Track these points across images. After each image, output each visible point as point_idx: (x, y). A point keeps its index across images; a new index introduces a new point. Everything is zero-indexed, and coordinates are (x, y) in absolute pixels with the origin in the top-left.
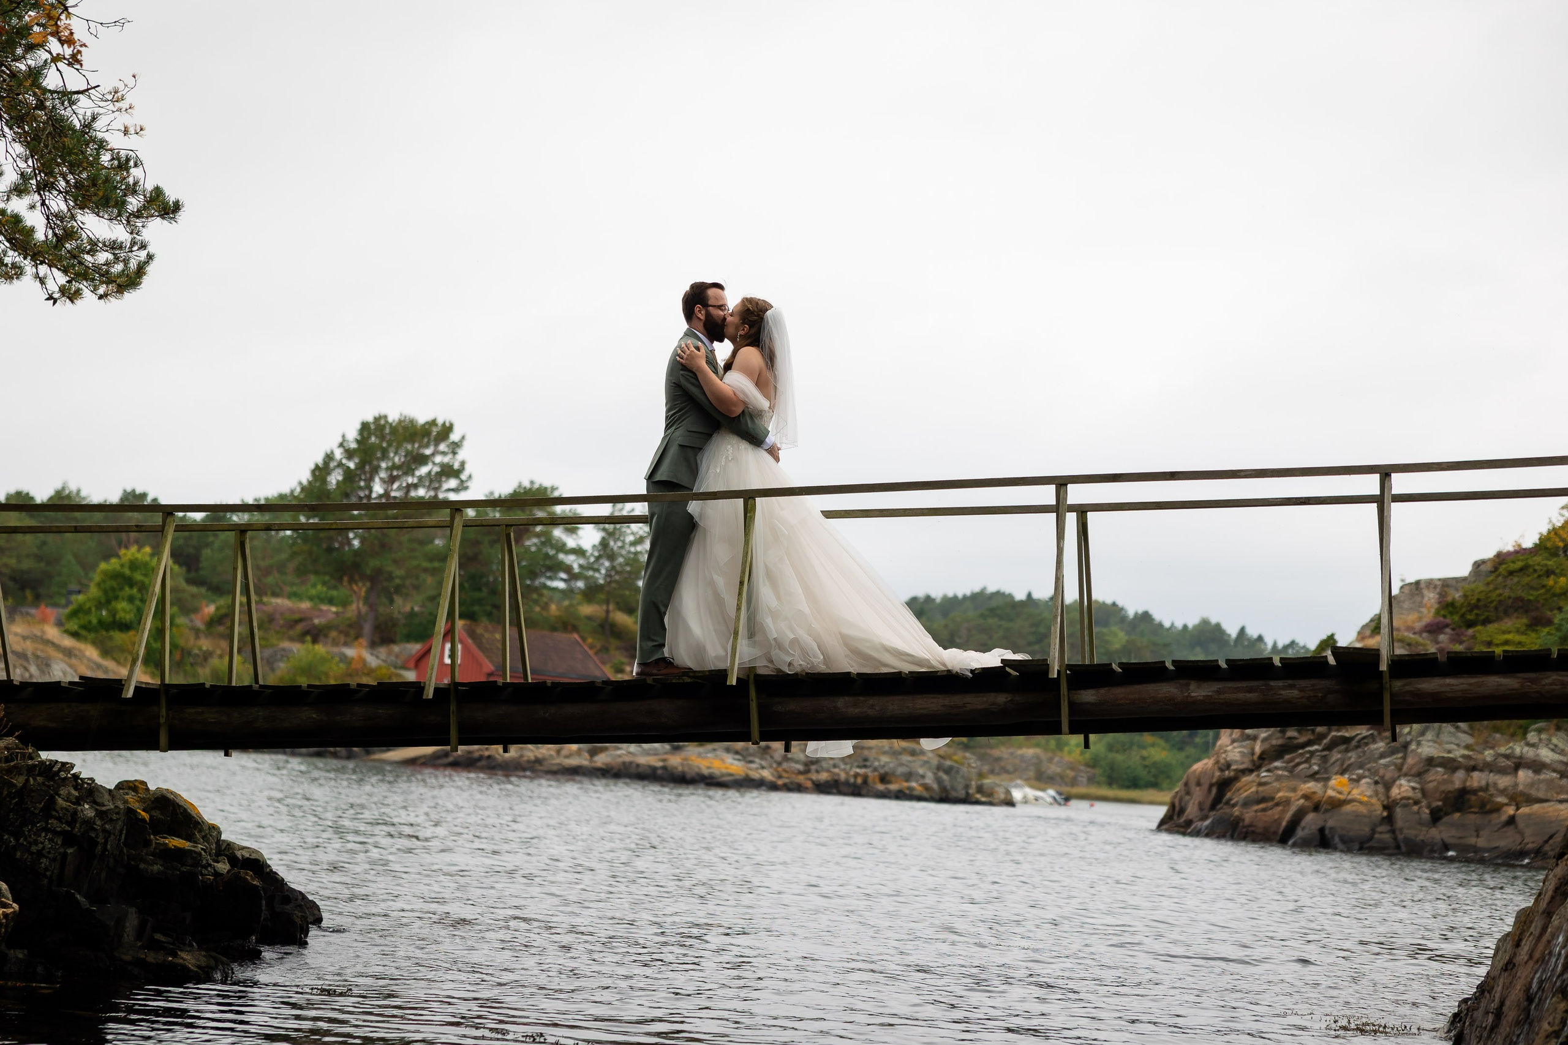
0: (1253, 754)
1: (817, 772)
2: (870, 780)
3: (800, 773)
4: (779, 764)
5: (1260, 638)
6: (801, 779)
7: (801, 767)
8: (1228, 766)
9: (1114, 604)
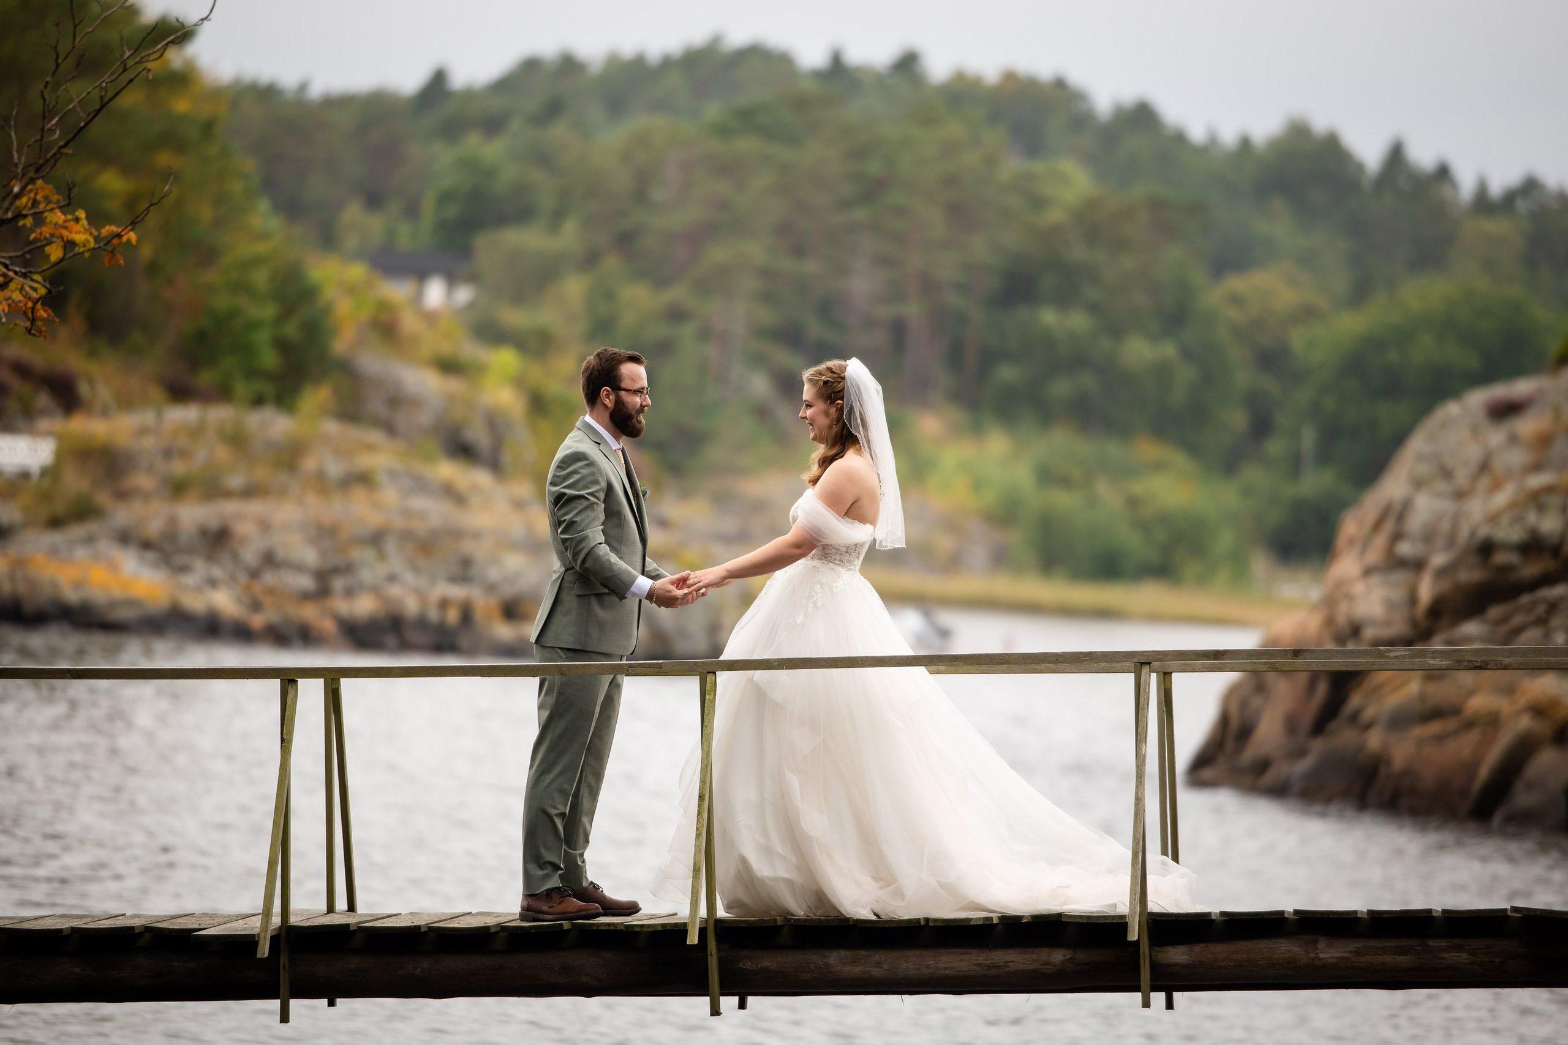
0: (1413, 600)
1: (349, 593)
2: (479, 616)
3: (306, 597)
4: (254, 574)
5: (1443, 173)
6: (309, 613)
7: (306, 582)
8: (1355, 630)
9: (1060, 84)
